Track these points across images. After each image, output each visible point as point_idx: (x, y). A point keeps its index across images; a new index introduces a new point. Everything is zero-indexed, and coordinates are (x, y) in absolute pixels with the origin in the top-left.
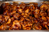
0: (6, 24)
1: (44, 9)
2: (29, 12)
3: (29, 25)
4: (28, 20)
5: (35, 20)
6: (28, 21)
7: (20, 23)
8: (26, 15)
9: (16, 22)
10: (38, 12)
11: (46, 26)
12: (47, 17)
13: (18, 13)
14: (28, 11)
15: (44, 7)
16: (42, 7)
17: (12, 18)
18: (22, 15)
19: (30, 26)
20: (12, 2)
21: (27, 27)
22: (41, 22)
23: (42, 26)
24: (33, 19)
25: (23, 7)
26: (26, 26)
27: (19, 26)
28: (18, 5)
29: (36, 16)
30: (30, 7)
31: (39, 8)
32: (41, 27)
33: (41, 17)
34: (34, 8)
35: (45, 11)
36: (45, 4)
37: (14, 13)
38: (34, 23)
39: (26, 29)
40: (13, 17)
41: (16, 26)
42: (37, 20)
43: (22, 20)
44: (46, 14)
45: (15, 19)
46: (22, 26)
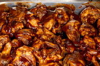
1: (89, 20)
2: (55, 27)
3: (55, 59)
4: (52, 45)
6: (51, 48)
7: (33, 52)
9: (23, 51)
10: (74, 26)
11: (94, 60)
12: (96, 38)
13: (28, 28)
14: (51, 25)
15: (89, 15)
17: (13, 41)
18: (38, 33)
19: (57, 61)
20: (15, 3)
21: (49, 62)
23: (84, 59)
24: (63, 43)
25: (41, 16)
26: (48, 59)
27: (31, 61)
28: (29, 10)
29: (70, 36)
30: (56, 15)
31: (77, 17)
32: (82, 62)
33: (82, 38)
34: (66, 17)
35: (91, 24)
37: (20, 29)
40: (17, 38)
41: (23, 60)
42: (73, 46)
43: (37, 47)
44: (94, 31)
45: (21, 44)
46: (37, 60)
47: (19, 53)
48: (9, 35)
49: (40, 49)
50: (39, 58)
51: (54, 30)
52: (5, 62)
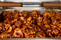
0: (6, 32)
1: (47, 17)
2: (32, 20)
4: (31, 27)
5: (38, 28)
7: (22, 31)
8: (29, 23)
9: (17, 30)
10: (41, 19)
11: (50, 34)
12: (50, 25)
13: (20, 21)
14: (30, 19)
15: (47, 15)
16: (45, 15)
17: (13, 26)
18: (24, 23)
19: (33, 34)
22: (44, 30)
23: (45, 34)
24: (36, 27)
26: (29, 34)
27: (21, 35)
28: (20, 13)
29: (39, 24)
30: (32, 15)
31: (42, 16)
33: (44, 25)
34: (37, 16)
35: (48, 19)
36: (48, 12)
37: (16, 21)
38: (37, 31)
39: (28, 37)
41: (17, 34)
42: (40, 28)
43: (24, 28)
44: (49, 21)
45: (16, 27)
47: (15, 31)
48: (11, 24)
49: (25, 29)
50: (25, 33)
51: (31, 22)
52: (9, 35)
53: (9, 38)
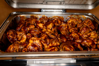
0: (18, 43)
3: (55, 45)
5: (63, 38)
7: (40, 41)
11: (79, 46)
12: (79, 33)
13: (37, 28)
14: (51, 26)
15: (72, 22)
16: (70, 22)
17: (28, 35)
18: (43, 31)
21: (51, 47)
22: (71, 40)
24: (59, 36)
25: (45, 22)
26: (50, 45)
27: (39, 47)
30: (54, 21)
31: (66, 23)
32: (72, 47)
36: (73, 18)
37: (32, 28)
38: (61, 42)
39: (49, 50)
40: (30, 33)
43: (43, 38)
45: (33, 36)
46: (43, 46)
47: (31, 41)
48: (26, 32)
49: (45, 39)
50: (44, 44)
51: (53, 30)
52: (21, 47)
53: (22, 51)
